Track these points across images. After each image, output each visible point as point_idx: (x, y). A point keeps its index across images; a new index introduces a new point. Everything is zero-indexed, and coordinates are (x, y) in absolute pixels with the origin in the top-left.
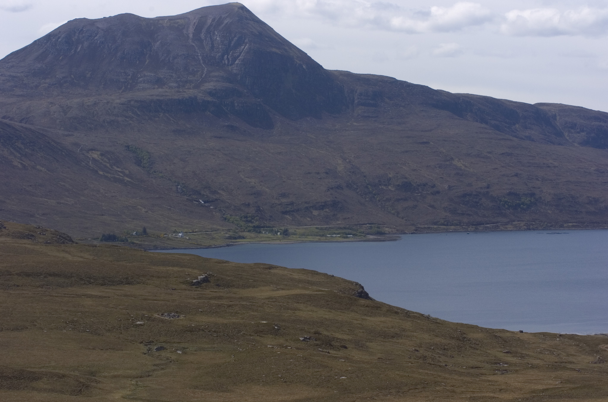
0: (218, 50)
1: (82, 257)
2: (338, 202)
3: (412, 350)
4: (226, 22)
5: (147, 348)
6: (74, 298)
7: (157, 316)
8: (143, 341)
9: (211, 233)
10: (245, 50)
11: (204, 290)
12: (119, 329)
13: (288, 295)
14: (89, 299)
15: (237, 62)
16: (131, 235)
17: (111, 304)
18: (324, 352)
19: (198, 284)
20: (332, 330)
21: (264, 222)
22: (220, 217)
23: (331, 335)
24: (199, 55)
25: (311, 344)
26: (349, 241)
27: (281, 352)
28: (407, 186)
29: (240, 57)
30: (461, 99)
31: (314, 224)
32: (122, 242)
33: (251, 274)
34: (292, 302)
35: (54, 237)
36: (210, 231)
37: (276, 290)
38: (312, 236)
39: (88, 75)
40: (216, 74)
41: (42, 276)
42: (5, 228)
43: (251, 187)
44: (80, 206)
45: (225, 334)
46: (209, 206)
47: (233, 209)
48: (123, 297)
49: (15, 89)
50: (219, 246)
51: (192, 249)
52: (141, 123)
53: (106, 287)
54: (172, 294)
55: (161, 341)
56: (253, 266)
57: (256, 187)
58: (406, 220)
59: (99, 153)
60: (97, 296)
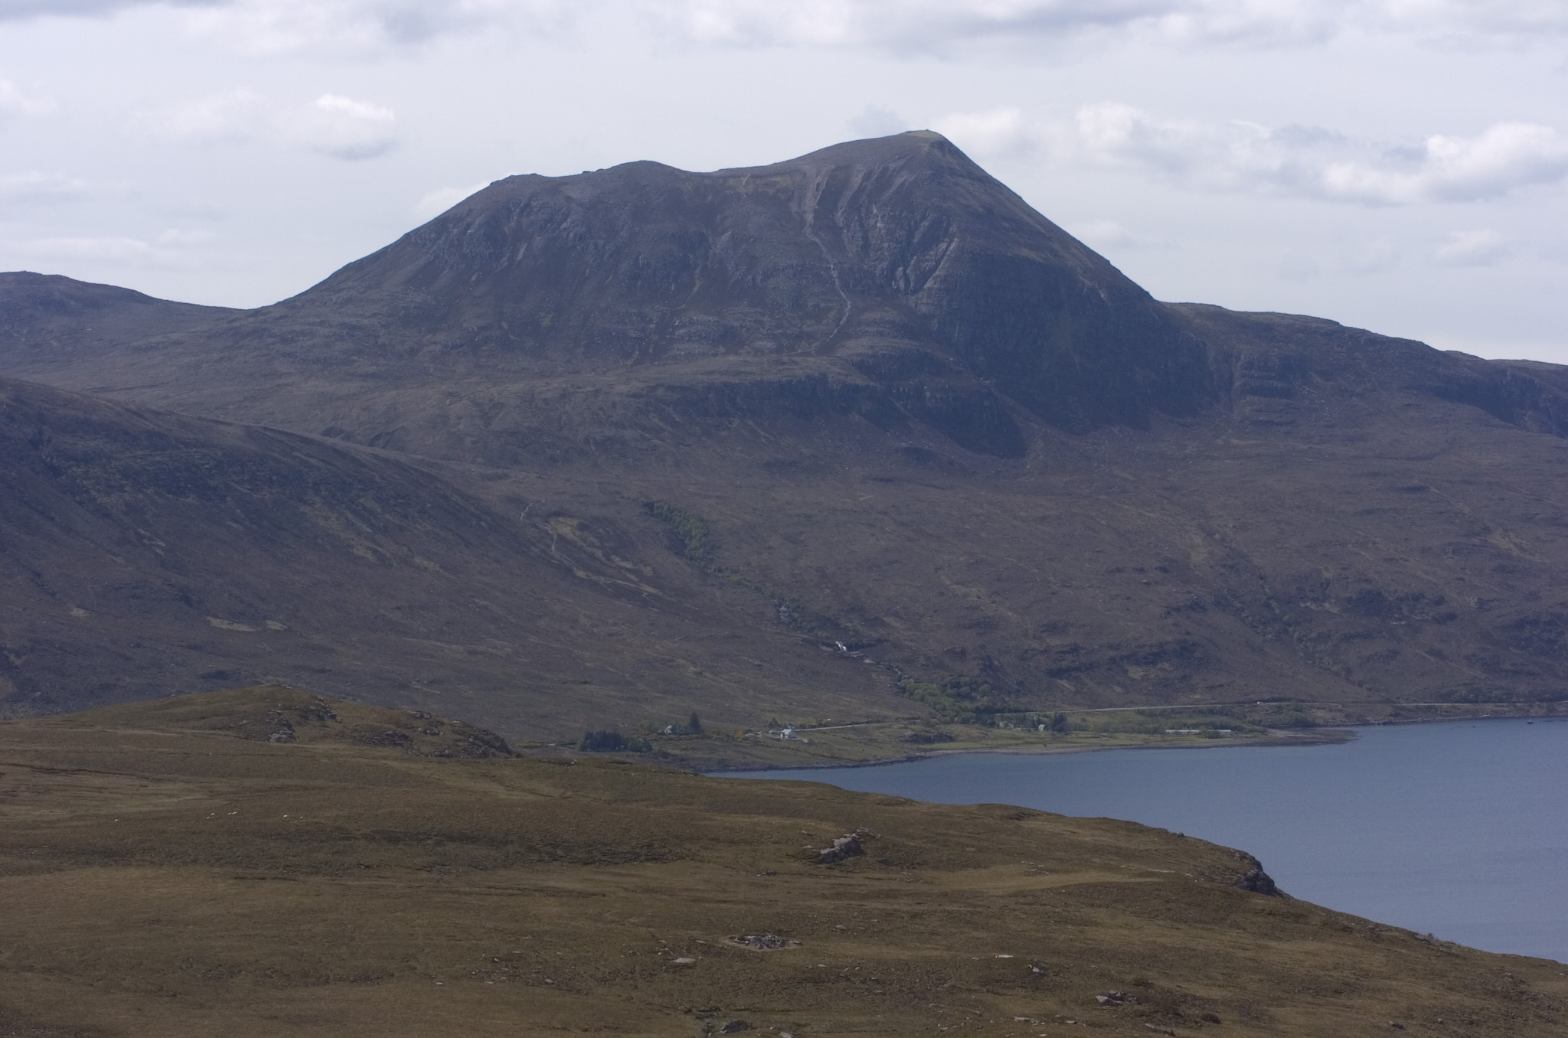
0: (879, 252)
1: (532, 792)
2: (1193, 645)
3: (1386, 1025)
4: (899, 181)
5: (703, 1024)
6: (514, 897)
7: (727, 942)
8: (693, 1007)
9: (866, 728)
10: (948, 253)
11: (849, 875)
12: (630, 975)
13: (1066, 886)
14: (552, 899)
15: (928, 285)
16: (659, 734)
17: (610, 913)
18: (1160, 1031)
19: (835, 858)
20: (1181, 975)
21: (1003, 699)
22: (891, 687)
23: (1178, 988)
24: (832, 267)
25: (1126, 1011)
26: (1223, 746)
27: (1049, 1034)
28: (1370, 602)
29: (937, 273)
30: (1508, 373)
31: (1132, 702)
32: (637, 751)
33: (970, 833)
34: (1077, 904)
35: (459, 741)
36: (863, 723)
37: (1035, 874)
38: (1126, 732)
39: (546, 322)
40: (877, 315)
41: (429, 841)
42: (333, 717)
43: (968, 609)
44: (527, 661)
45: (904, 989)
46: (862, 658)
47: (923, 665)
48: (640, 895)
49: (355, 358)
50: (888, 760)
51: (817, 768)
52: (682, 444)
53: (595, 870)
54: (766, 887)
55: (738, 1007)
56: (976, 812)
57: (982, 608)
58: (1370, 690)
59: (575, 522)
60: (572, 891)
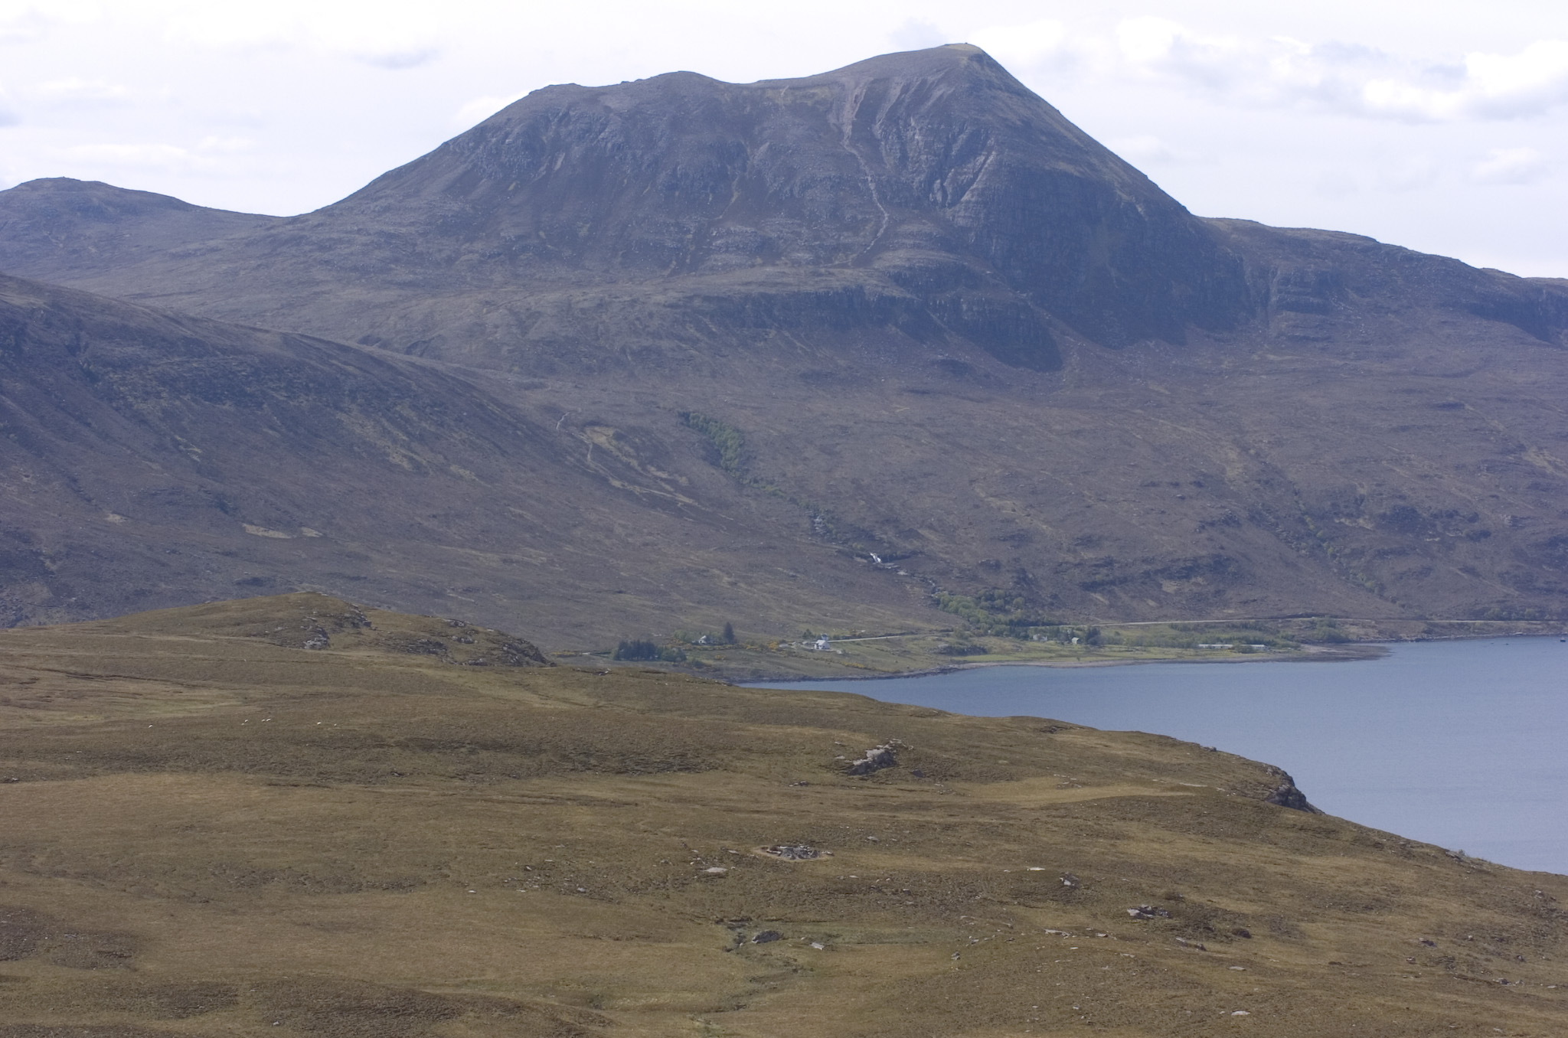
0: (917, 165)
1: (565, 701)
2: (1228, 559)
3: (1417, 942)
4: (937, 93)
5: (734, 934)
6: (547, 806)
7: (759, 852)
8: (725, 917)
9: (900, 640)
10: (986, 166)
11: (882, 786)
12: (662, 885)
13: (1098, 800)
14: (585, 808)
15: (966, 198)
16: (693, 644)
17: (642, 822)
18: (1191, 946)
19: (867, 769)
20: (1212, 890)
21: (1037, 612)
22: (925, 599)
23: (1210, 903)
24: (870, 179)
25: (1157, 925)
26: (1256, 661)
27: (1079, 948)
28: (1405, 519)
29: (975, 186)
30: (1544, 291)
31: (1166, 616)
32: (671, 661)
33: (1002, 745)
34: (1109, 817)
35: (494, 649)
36: (897, 635)
37: (1067, 787)
38: (1159, 646)
39: (583, 232)
40: (914, 228)
41: (463, 750)
42: (368, 625)
43: (1002, 521)
44: (561, 570)
45: (936, 901)
46: (896, 570)
47: (957, 577)
48: (672, 805)
49: (393, 266)
50: (921, 672)
51: (851, 679)
52: (719, 355)
53: (628, 779)
54: (798, 797)
55: (769, 918)
56: (1009, 725)
57: (1017, 521)
58: (1403, 606)
59: (611, 432)
60: (605, 800)
